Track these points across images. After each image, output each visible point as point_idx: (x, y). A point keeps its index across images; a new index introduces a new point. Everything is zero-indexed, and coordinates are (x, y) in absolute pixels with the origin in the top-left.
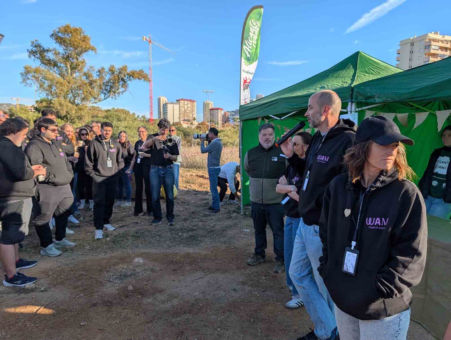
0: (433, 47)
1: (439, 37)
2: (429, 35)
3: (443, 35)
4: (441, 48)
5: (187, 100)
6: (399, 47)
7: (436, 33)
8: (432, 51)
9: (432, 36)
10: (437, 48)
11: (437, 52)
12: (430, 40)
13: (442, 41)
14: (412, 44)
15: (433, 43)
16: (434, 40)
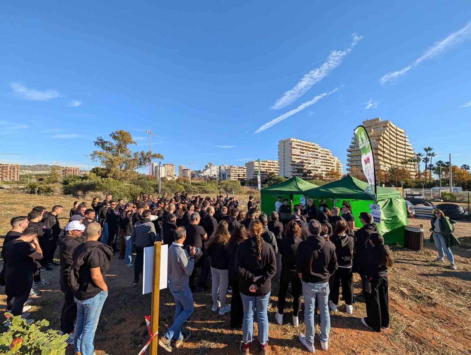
0: (293, 144)
1: (295, 140)
2: (291, 139)
3: (297, 139)
4: (297, 145)
5: (170, 165)
6: (279, 143)
7: (294, 138)
8: (293, 146)
9: (292, 139)
10: (295, 145)
11: (295, 147)
12: (292, 141)
13: (297, 142)
14: (284, 142)
15: (293, 143)
16: (294, 141)
